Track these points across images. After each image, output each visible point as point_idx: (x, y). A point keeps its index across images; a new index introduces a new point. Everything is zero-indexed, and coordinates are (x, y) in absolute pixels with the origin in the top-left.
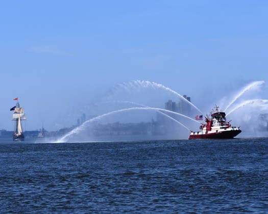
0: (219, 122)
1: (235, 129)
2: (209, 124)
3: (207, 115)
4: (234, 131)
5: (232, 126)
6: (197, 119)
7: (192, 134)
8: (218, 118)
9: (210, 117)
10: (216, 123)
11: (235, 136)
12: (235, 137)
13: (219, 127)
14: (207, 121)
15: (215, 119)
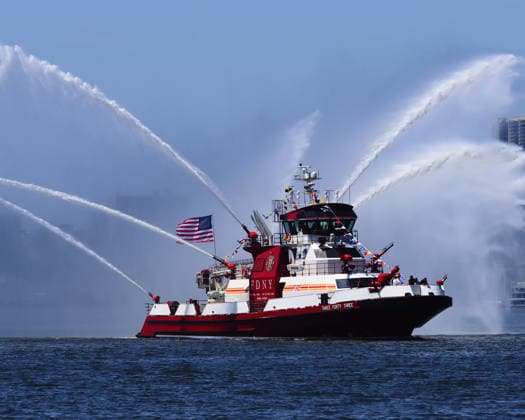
0: (329, 253)
1: (425, 291)
2: (271, 261)
3: (256, 218)
4: (419, 298)
5: (405, 274)
6: (186, 233)
7: (161, 310)
8: (317, 233)
9: (274, 227)
10: (311, 257)
11: (420, 324)
12: (416, 332)
13: (331, 279)
14: (255, 247)
15: (301, 238)
